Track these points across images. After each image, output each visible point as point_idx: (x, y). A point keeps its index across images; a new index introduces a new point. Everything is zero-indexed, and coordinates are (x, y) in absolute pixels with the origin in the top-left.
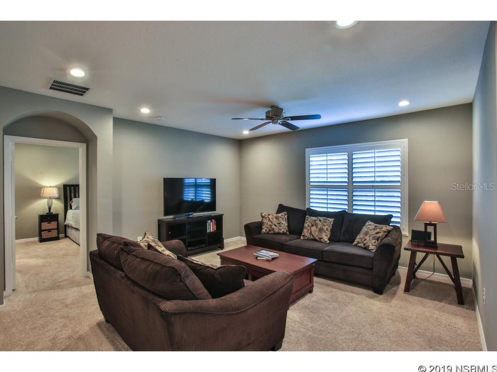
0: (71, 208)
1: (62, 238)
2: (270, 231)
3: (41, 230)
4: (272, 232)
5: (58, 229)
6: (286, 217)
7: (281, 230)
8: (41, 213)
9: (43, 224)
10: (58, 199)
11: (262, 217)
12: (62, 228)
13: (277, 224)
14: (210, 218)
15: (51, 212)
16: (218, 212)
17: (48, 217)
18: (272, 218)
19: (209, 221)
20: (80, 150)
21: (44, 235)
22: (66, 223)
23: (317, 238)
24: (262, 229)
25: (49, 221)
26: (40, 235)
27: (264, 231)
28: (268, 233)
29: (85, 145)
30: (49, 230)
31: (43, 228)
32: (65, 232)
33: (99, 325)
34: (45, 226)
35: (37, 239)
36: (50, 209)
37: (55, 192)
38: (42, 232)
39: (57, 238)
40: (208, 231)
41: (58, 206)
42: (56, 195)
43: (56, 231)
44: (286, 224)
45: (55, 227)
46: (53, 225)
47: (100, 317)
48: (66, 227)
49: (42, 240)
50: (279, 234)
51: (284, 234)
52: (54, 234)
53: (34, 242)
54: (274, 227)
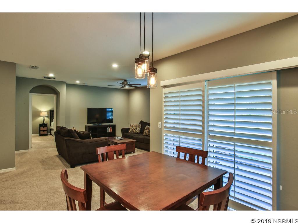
0: (53, 122)
1: (49, 135)
2: (132, 132)
3: (40, 131)
4: (133, 132)
5: (47, 130)
6: (140, 126)
7: (136, 131)
8: (41, 123)
9: (41, 128)
10: (48, 117)
11: (131, 126)
12: (49, 131)
13: (135, 129)
14: (110, 126)
15: (44, 123)
16: (113, 124)
17: (43, 125)
18: (134, 126)
19: (109, 127)
20: (54, 97)
21: (42, 133)
22: (50, 128)
23: (148, 135)
24: (129, 131)
25: (44, 127)
26: (40, 133)
27: (129, 132)
28: (131, 133)
29: (56, 95)
30: (44, 131)
31: (41, 130)
32: (50, 132)
33: (57, 155)
34: (42, 129)
35: (38, 135)
36: (44, 121)
37: (46, 114)
38: (41, 132)
39: (47, 135)
40: (108, 132)
41: (47, 120)
42: (47, 115)
43: (46, 131)
44: (140, 129)
45: (46, 129)
46: (45, 129)
47: (57, 154)
48: (51, 130)
49: (41, 135)
50: (136, 133)
51: (138, 133)
52: (45, 132)
53: (37, 136)
54: (134, 130)
